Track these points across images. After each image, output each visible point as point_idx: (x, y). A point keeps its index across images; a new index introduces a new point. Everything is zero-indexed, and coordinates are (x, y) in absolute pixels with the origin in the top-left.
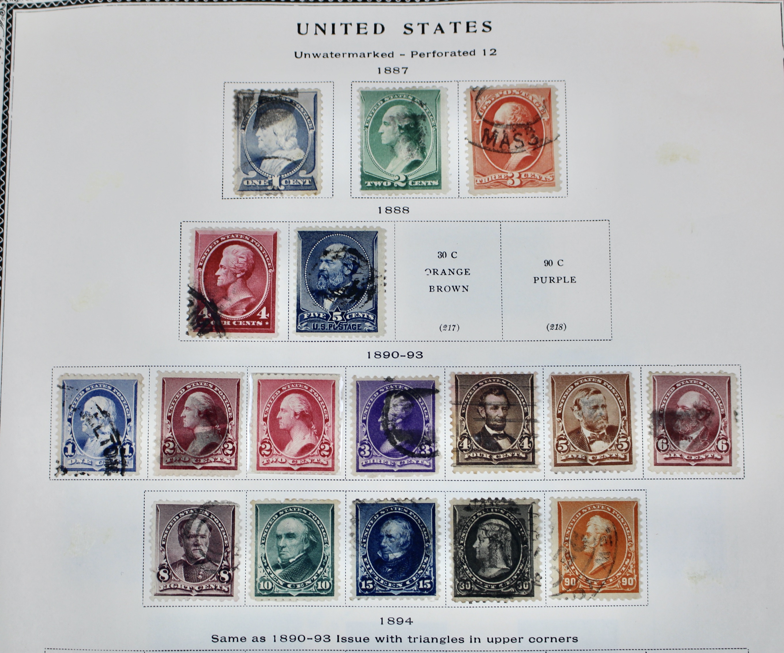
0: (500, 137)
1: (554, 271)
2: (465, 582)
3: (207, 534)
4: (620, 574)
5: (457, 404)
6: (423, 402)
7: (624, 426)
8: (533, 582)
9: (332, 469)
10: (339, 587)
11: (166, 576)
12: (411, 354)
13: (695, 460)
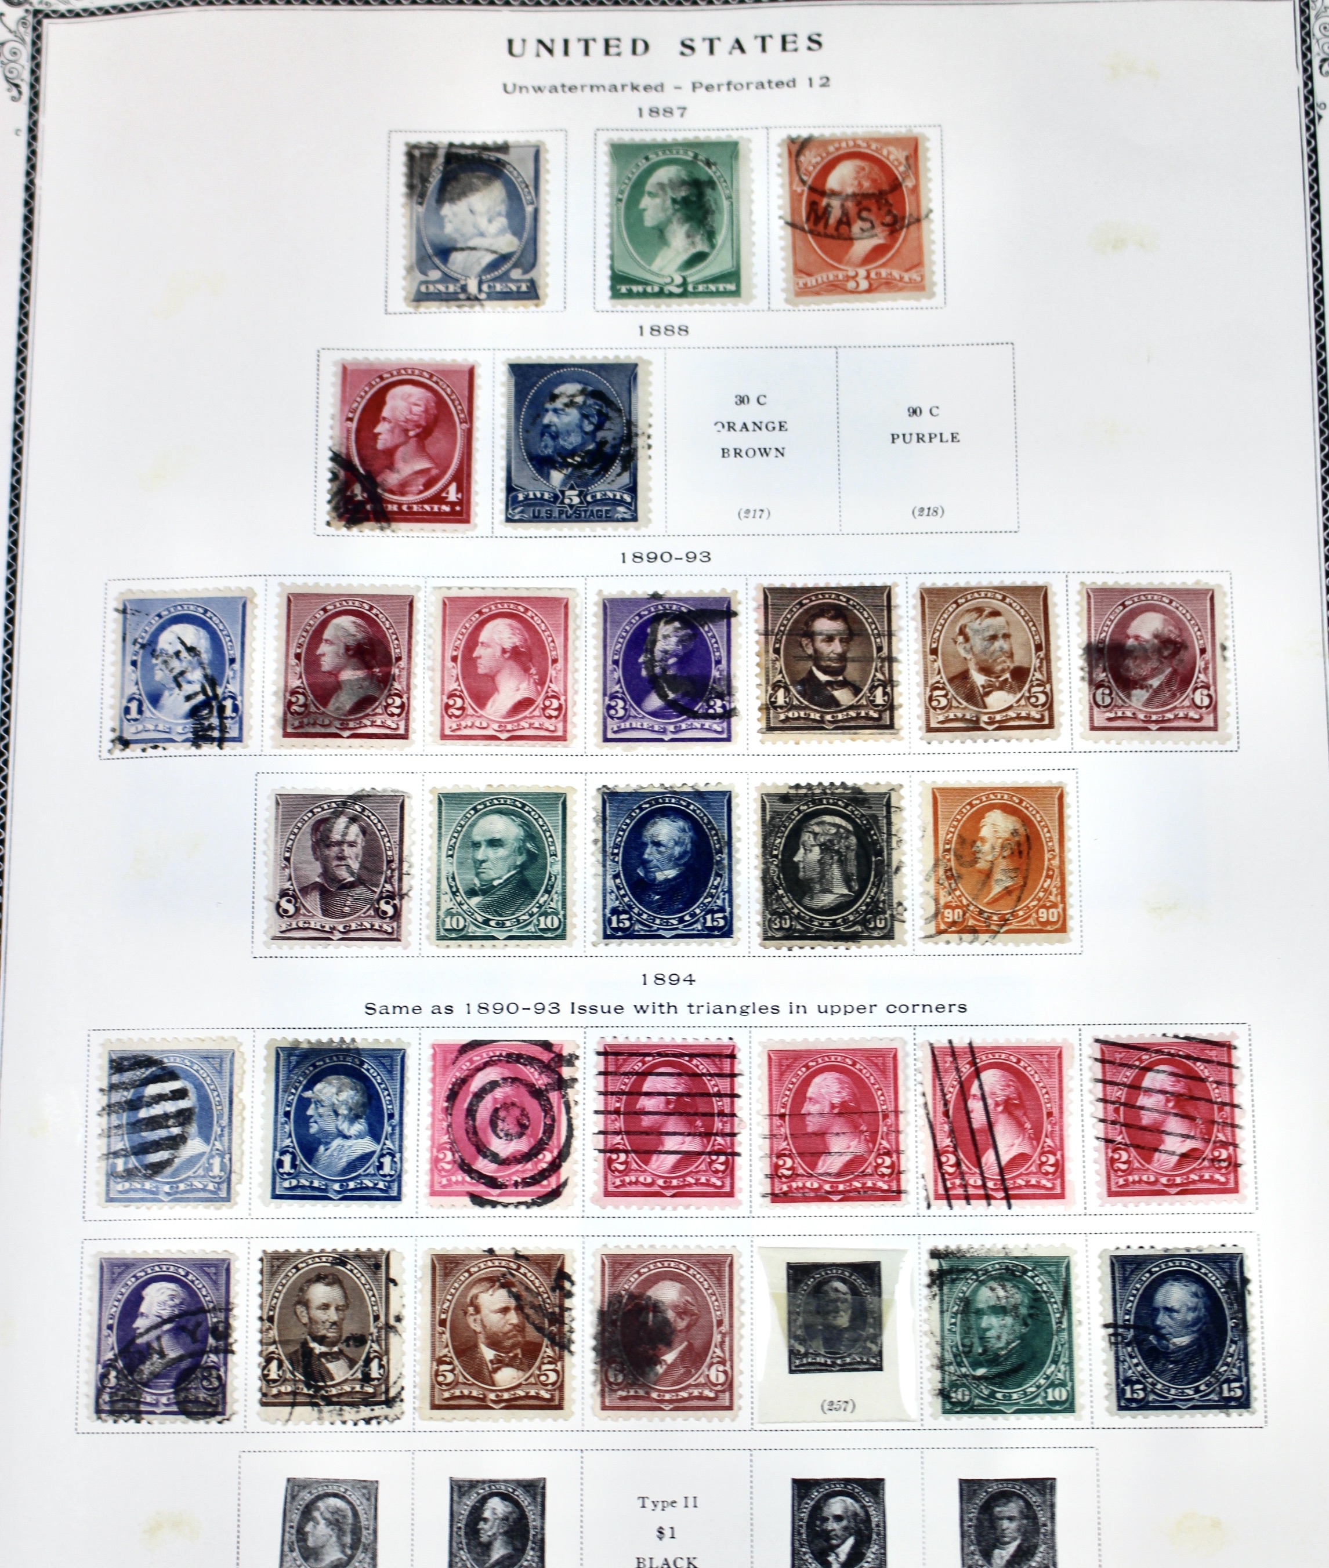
0: (836, 214)
1: (923, 424)
2: (781, 916)
3: (359, 841)
4: (1035, 903)
5: (766, 633)
6: (711, 631)
7: (1040, 667)
8: (892, 916)
9: (563, 738)
10: (574, 926)
11: (291, 909)
12: (691, 555)
13: (1156, 722)
